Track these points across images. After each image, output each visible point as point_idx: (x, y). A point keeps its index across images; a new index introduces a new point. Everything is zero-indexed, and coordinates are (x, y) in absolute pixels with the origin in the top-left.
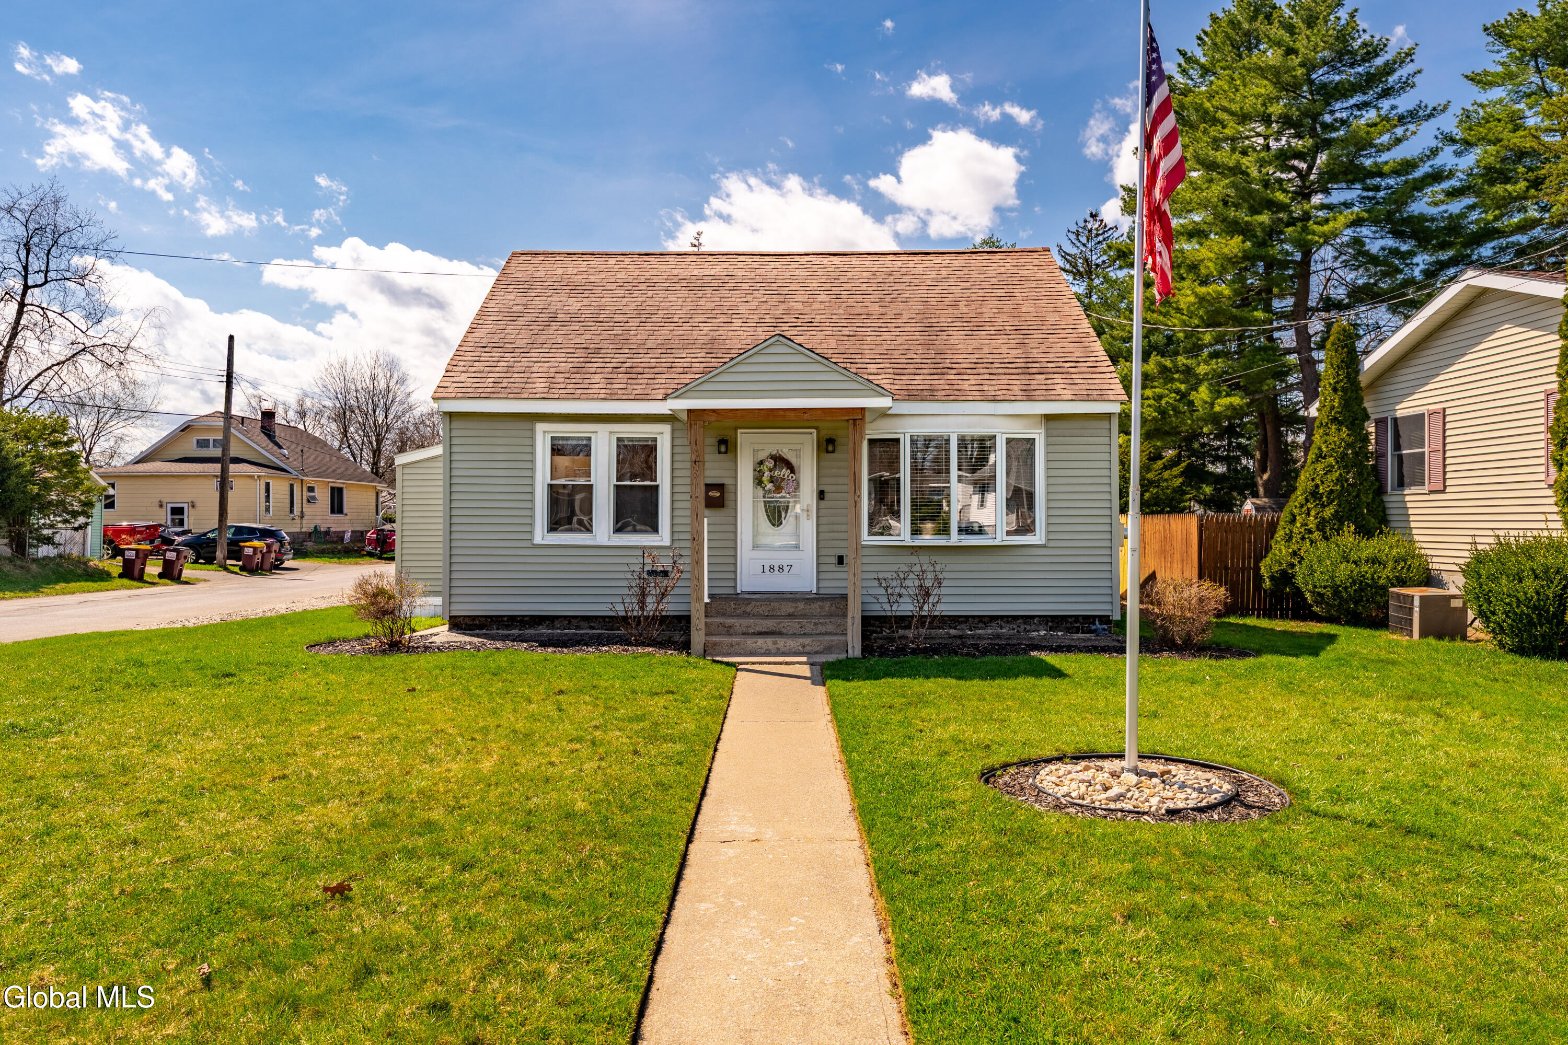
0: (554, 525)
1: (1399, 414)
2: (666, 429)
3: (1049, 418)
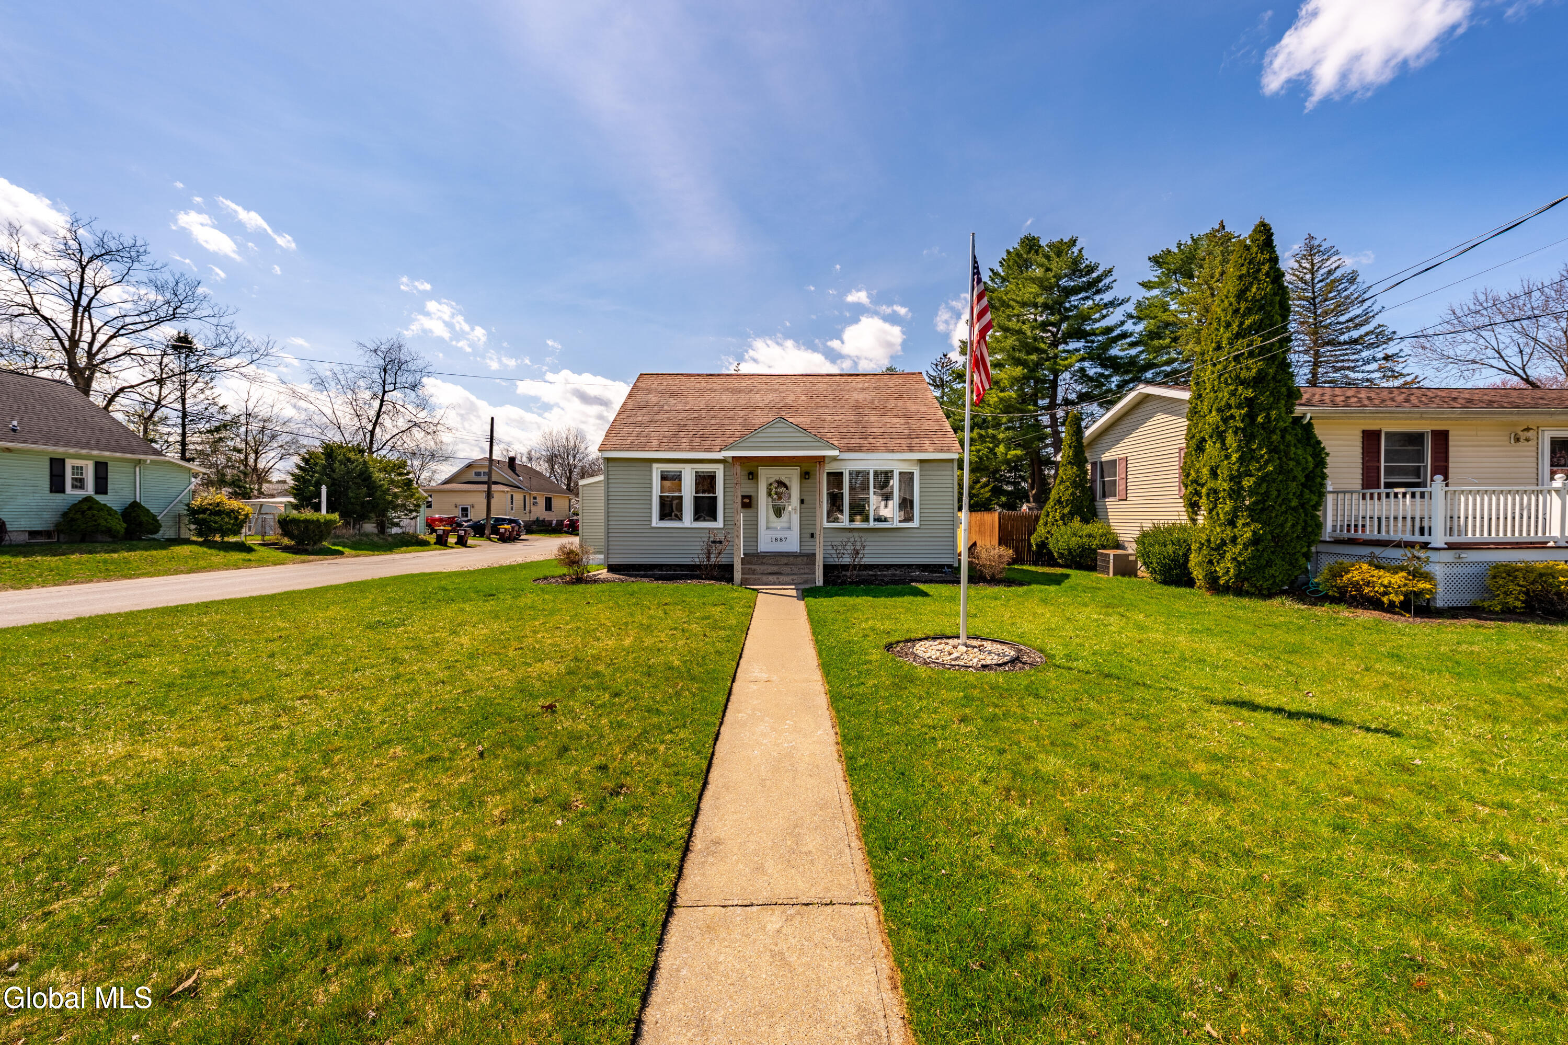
0: (663, 516)
1: (1103, 459)
2: (721, 467)
3: (921, 461)
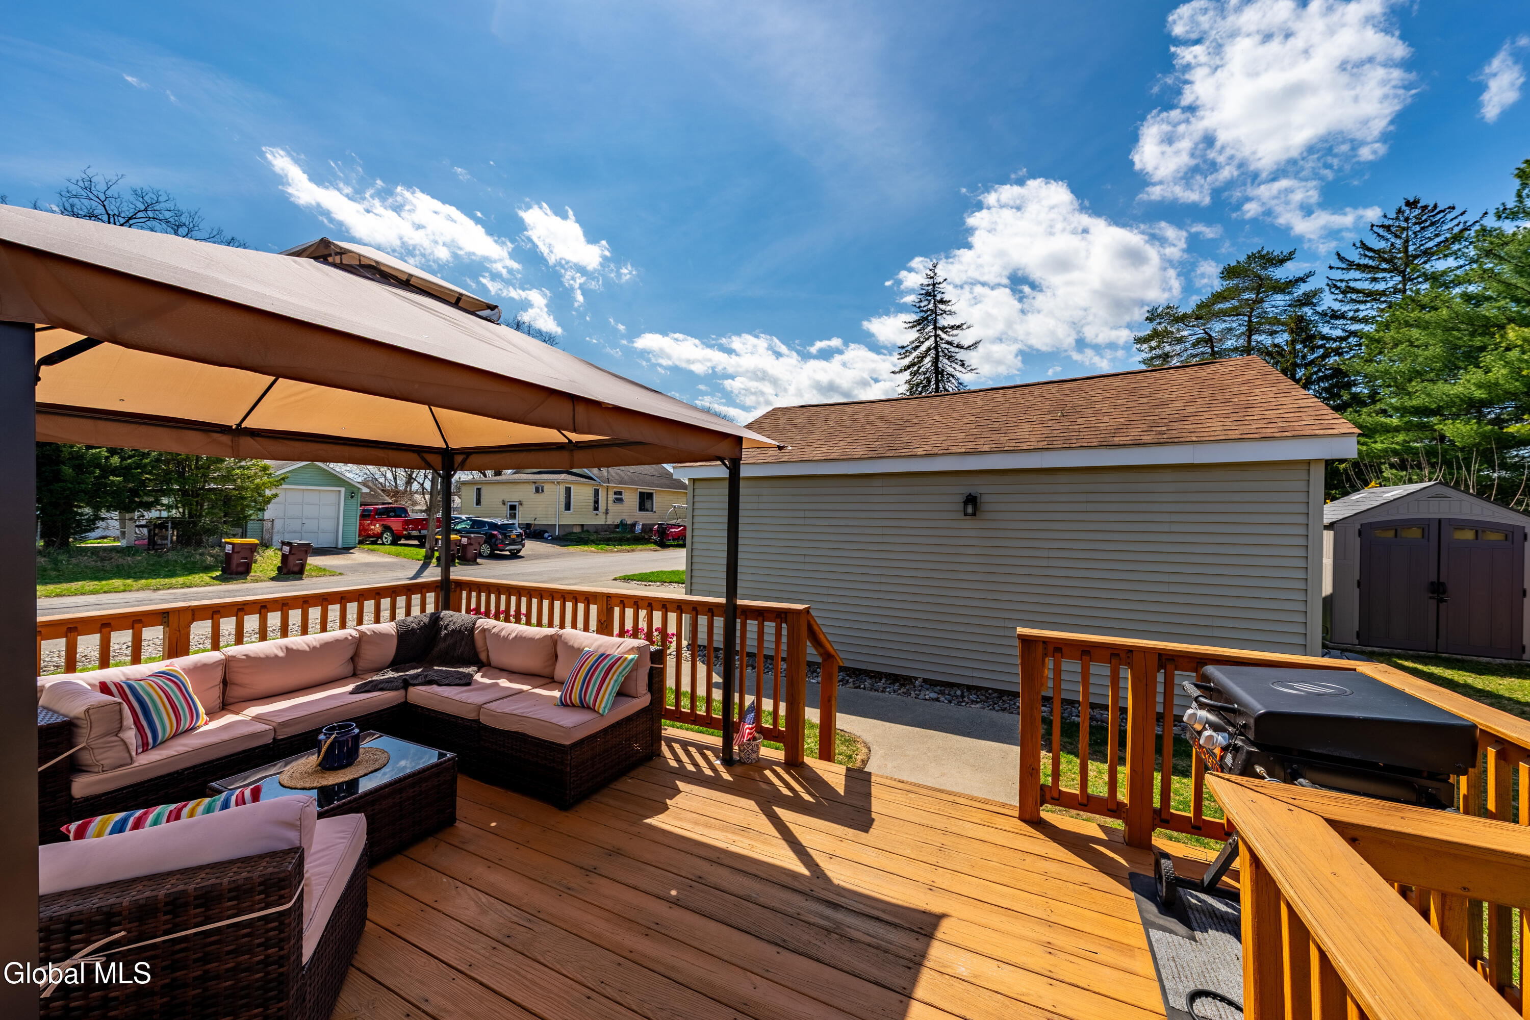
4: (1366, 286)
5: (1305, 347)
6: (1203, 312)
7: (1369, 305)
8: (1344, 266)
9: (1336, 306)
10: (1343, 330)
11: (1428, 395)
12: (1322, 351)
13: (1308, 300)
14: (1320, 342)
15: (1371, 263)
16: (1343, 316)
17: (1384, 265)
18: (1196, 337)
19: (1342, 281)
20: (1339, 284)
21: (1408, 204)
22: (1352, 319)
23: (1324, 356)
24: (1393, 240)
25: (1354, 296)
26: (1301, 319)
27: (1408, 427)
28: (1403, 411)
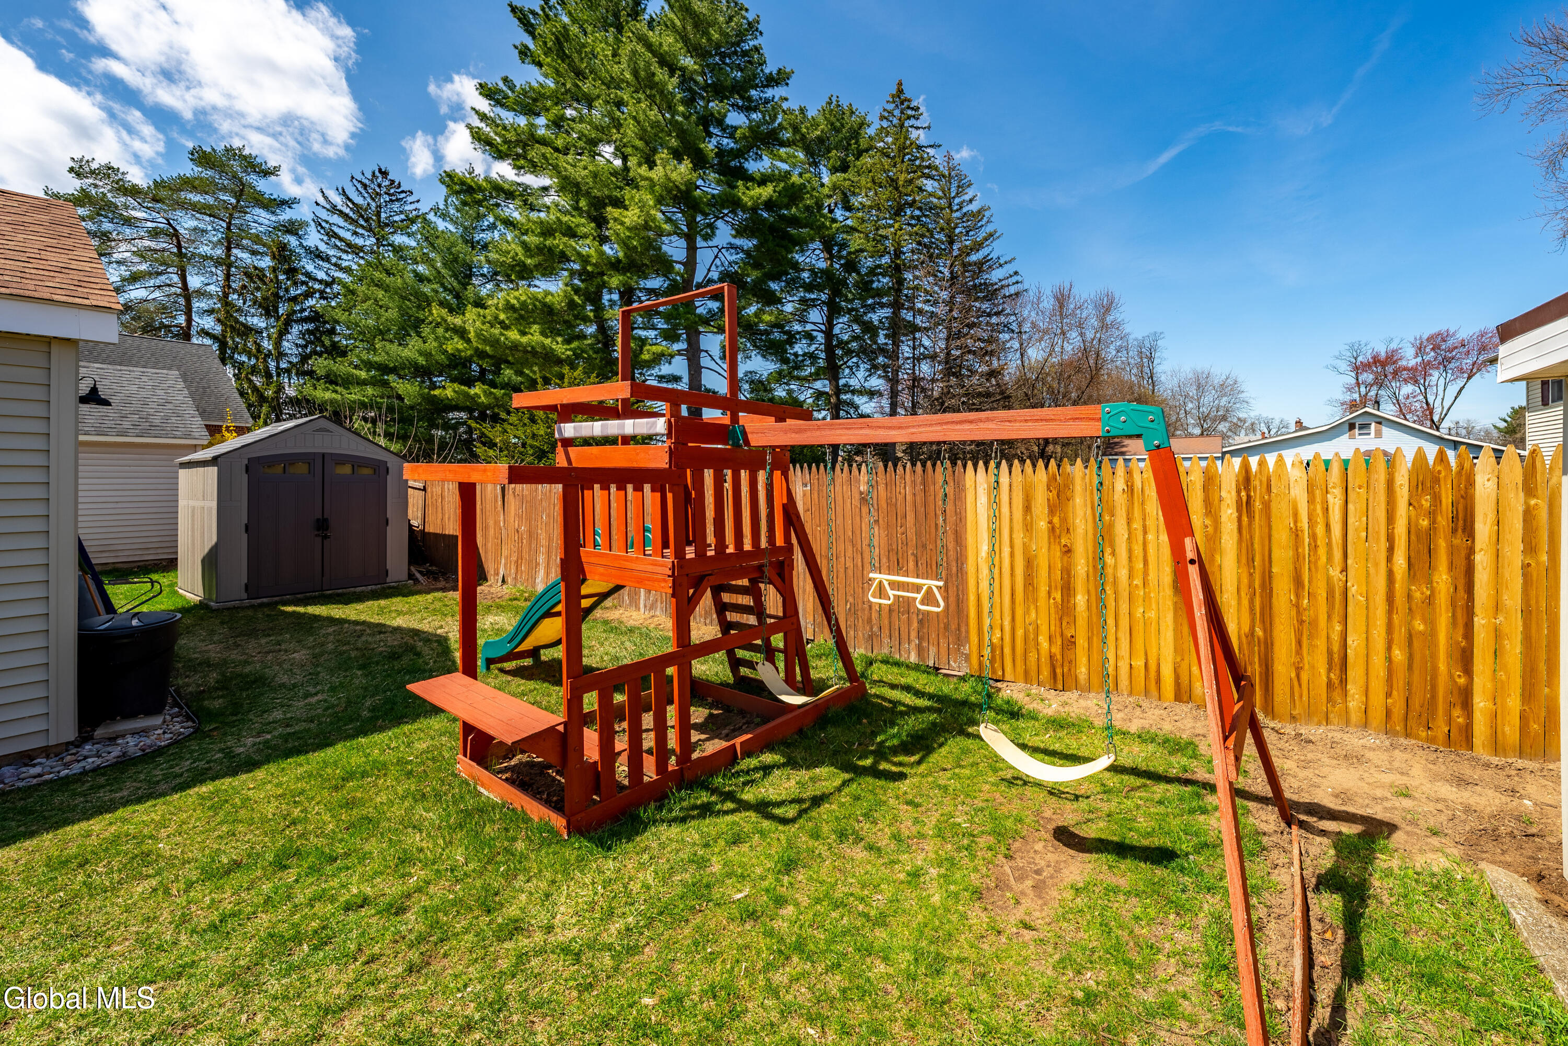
4: (347, 236)
5: (288, 279)
6: (163, 193)
7: (350, 257)
8: (328, 206)
9: (323, 247)
10: (327, 274)
11: (387, 353)
12: (304, 288)
13: (292, 228)
14: (304, 279)
15: (351, 214)
16: (327, 259)
17: (362, 222)
18: (154, 225)
19: (327, 222)
20: (324, 224)
21: (380, 171)
22: (335, 265)
23: (308, 294)
24: (369, 200)
25: (339, 244)
26: (283, 247)
27: (373, 382)
28: (369, 365)
